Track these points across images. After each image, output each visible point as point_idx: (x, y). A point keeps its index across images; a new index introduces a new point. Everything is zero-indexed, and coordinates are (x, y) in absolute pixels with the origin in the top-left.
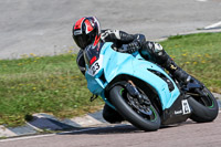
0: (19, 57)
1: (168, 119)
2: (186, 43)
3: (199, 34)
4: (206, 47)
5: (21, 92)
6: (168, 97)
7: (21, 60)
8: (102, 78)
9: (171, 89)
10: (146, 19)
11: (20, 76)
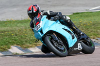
0: (5, 20)
1: (71, 52)
2: (81, 16)
3: (87, 12)
4: (90, 18)
5: (6, 36)
6: (71, 42)
7: (6, 22)
8: (41, 32)
9: (73, 38)
10: (63, 5)
11: (6, 28)
